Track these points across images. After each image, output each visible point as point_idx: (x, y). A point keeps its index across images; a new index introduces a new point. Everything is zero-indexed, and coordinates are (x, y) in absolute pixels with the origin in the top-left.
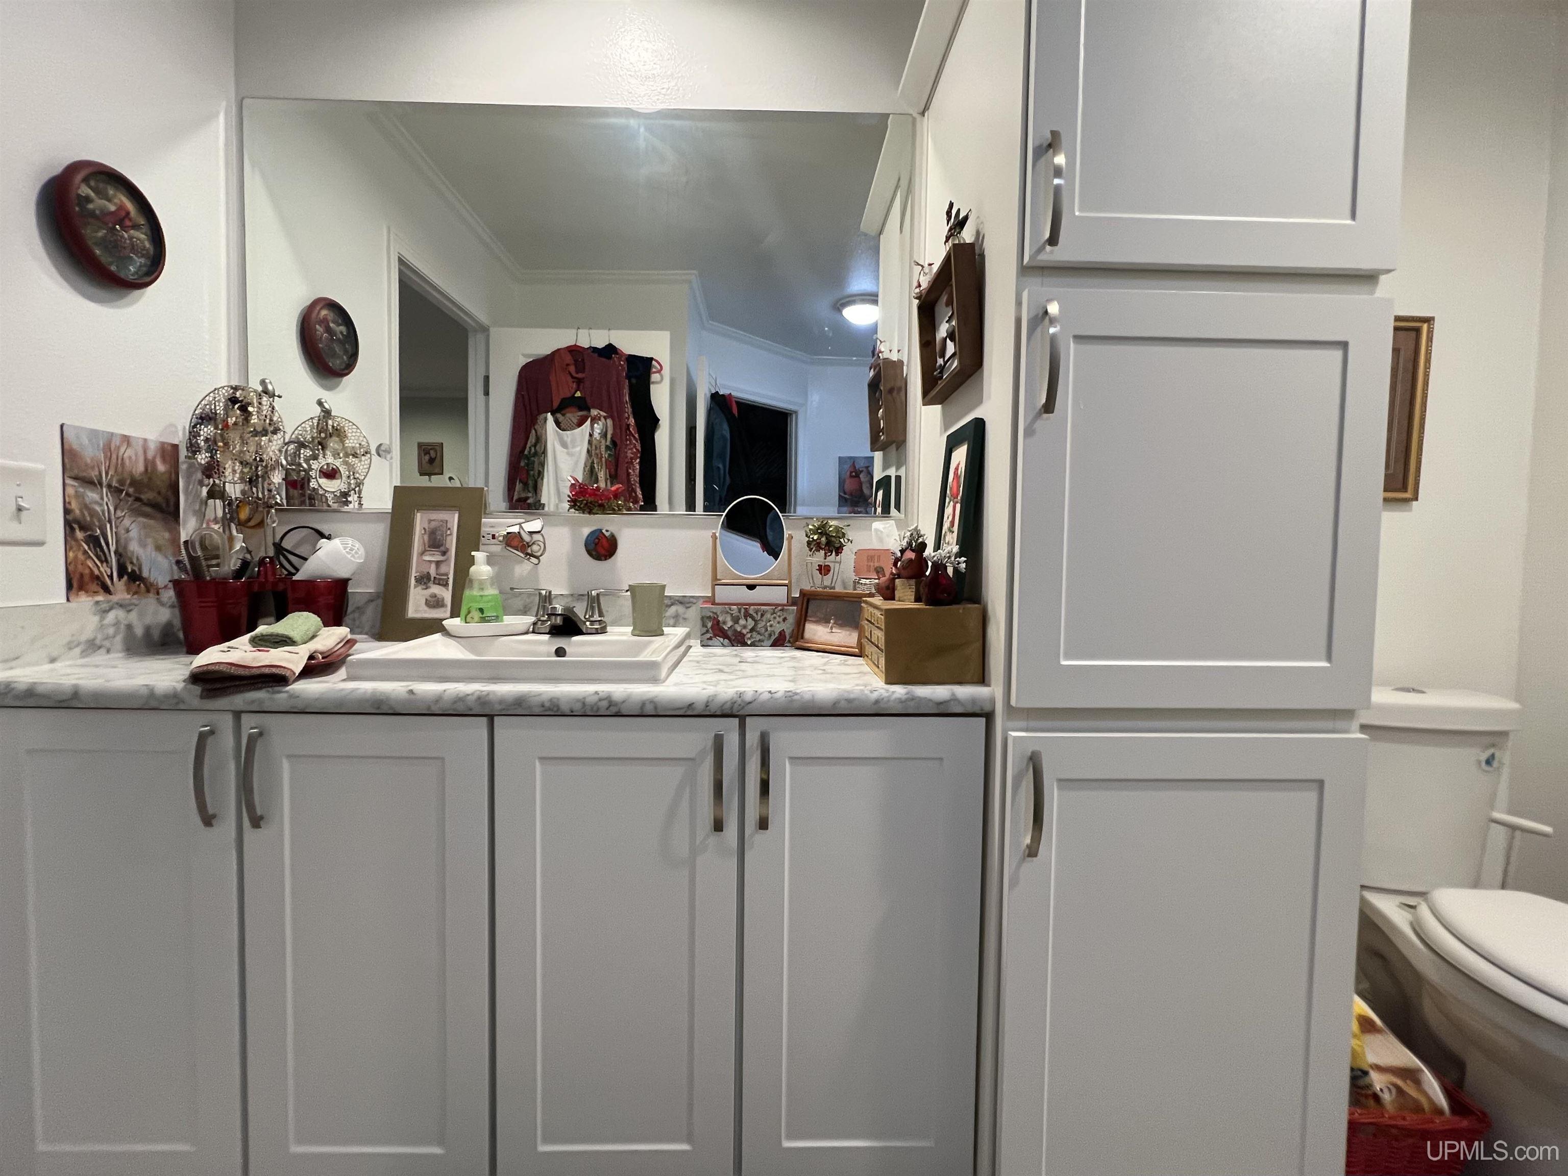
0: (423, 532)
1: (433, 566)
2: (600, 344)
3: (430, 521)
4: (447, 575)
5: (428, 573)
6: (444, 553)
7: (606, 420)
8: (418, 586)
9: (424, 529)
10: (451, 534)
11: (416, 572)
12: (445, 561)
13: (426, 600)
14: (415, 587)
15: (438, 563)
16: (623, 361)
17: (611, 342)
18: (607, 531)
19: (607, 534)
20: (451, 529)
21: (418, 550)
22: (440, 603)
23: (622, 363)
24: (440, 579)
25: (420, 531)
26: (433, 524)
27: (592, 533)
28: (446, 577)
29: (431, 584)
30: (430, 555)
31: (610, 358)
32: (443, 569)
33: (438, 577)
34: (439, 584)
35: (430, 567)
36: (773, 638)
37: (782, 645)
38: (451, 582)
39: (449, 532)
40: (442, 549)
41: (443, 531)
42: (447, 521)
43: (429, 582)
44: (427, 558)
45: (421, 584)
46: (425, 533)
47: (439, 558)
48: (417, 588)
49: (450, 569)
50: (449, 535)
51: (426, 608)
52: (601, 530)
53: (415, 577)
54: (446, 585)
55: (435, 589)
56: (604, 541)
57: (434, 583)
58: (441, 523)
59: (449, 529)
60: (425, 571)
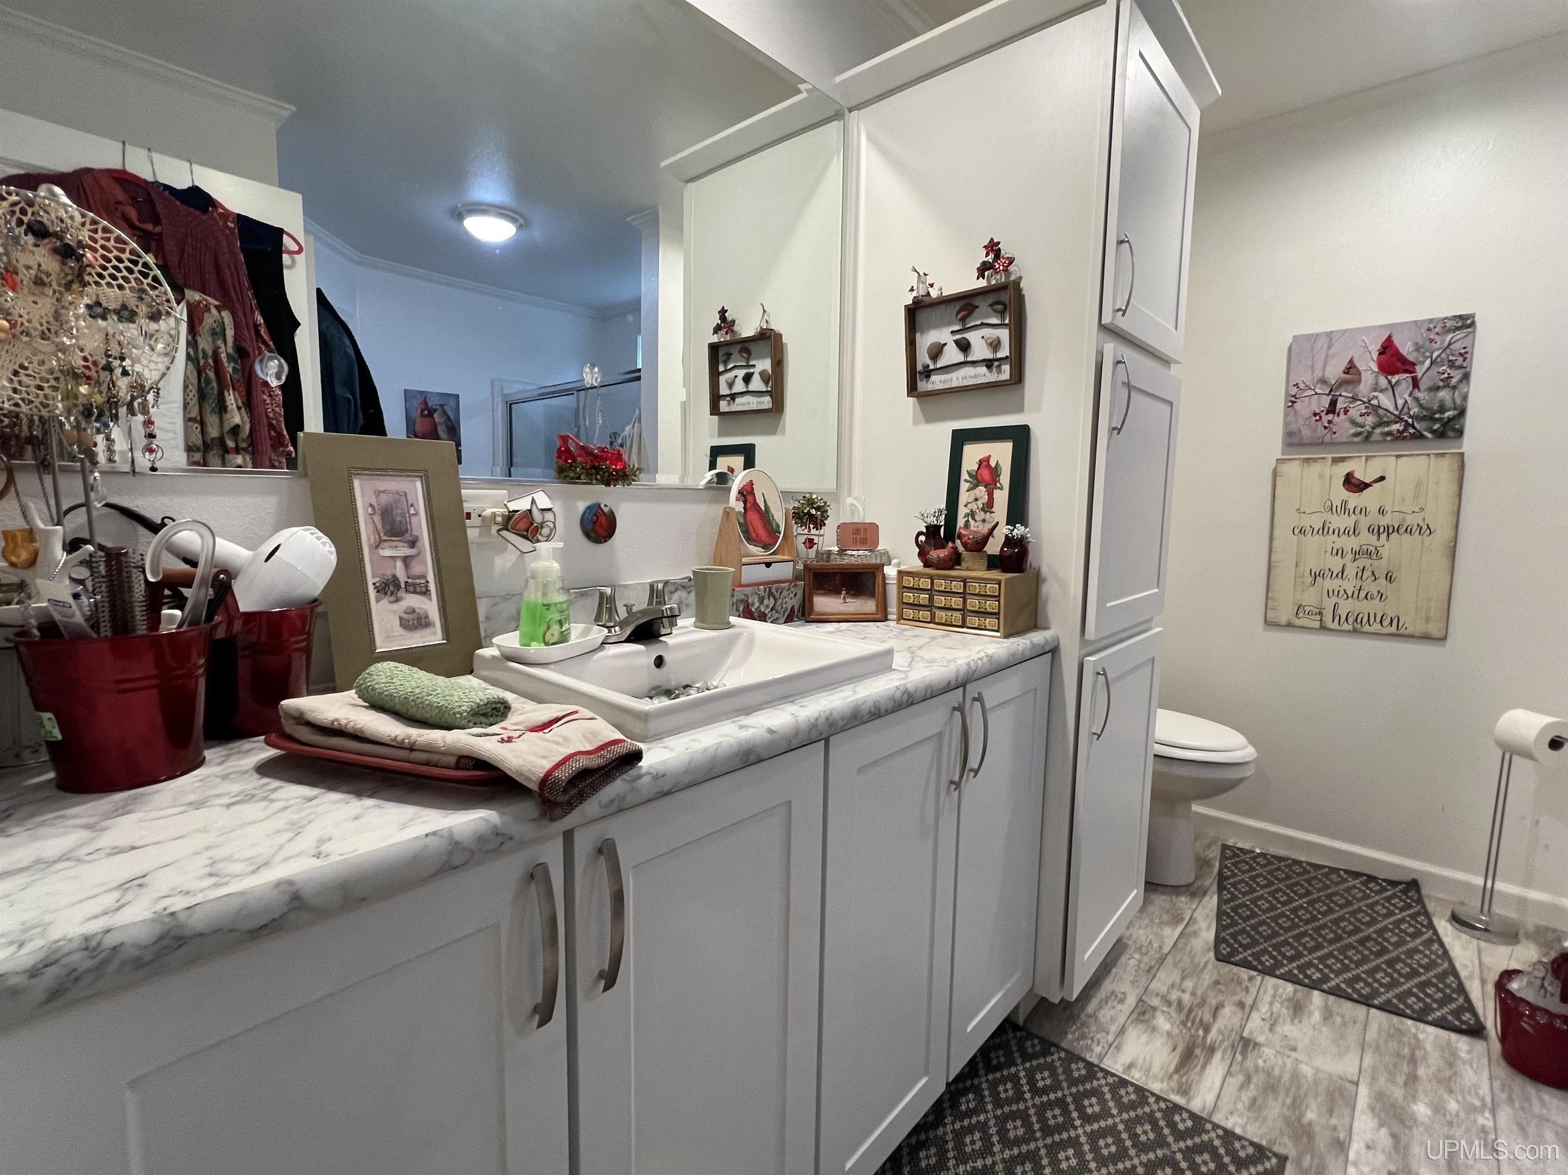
0: (370, 510)
1: (399, 564)
2: (181, 182)
3: (378, 493)
4: (424, 576)
5: (394, 576)
6: (413, 544)
7: (220, 313)
8: (382, 599)
9: (371, 505)
10: (416, 514)
11: (373, 577)
12: (418, 554)
13: (401, 618)
14: (378, 601)
15: (406, 560)
16: (232, 222)
17: (196, 184)
18: (606, 506)
19: (606, 510)
20: (415, 505)
21: (369, 539)
22: (423, 621)
23: (229, 224)
24: (414, 585)
25: (366, 510)
26: (384, 498)
27: (589, 508)
28: (423, 581)
29: (402, 593)
30: (390, 547)
31: (205, 211)
32: (416, 569)
33: (410, 581)
34: (415, 592)
35: (395, 567)
36: (786, 614)
37: (792, 621)
38: (432, 587)
39: (412, 511)
40: (408, 537)
41: (402, 509)
42: (406, 494)
43: (398, 590)
44: (387, 553)
45: (386, 594)
46: (375, 512)
47: (406, 551)
48: (381, 602)
49: (427, 567)
50: (414, 514)
51: (402, 632)
52: (599, 505)
53: (374, 584)
54: (426, 593)
55: (412, 601)
56: (603, 519)
57: (407, 591)
58: (397, 496)
59: (412, 505)
60: (389, 573)
